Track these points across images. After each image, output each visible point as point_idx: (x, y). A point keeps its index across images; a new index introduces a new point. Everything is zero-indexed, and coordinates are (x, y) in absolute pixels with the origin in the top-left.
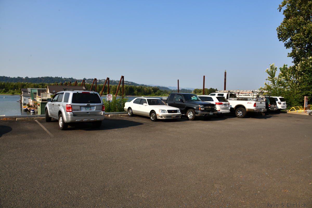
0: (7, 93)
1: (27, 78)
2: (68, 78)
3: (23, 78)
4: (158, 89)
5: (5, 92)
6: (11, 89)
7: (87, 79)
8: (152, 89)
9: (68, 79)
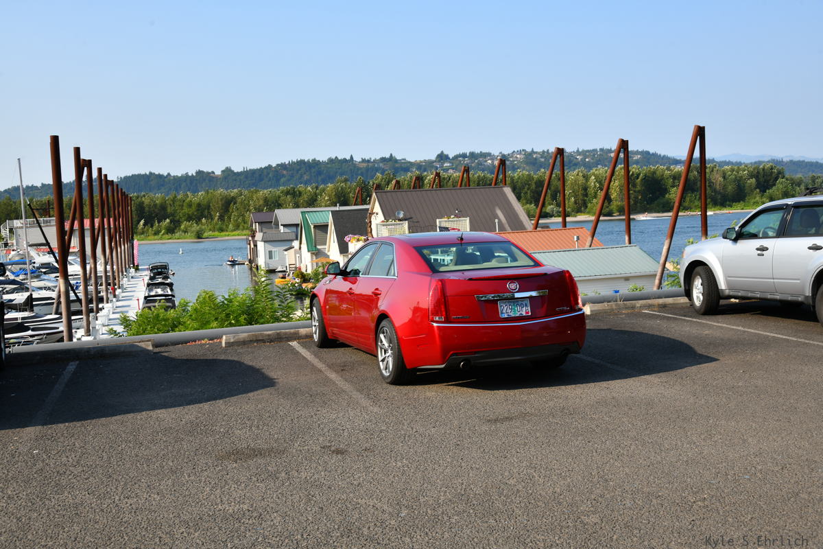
0: (177, 235)
1: (228, 172)
2: (378, 158)
3: (213, 173)
4: (780, 174)
5: (171, 231)
6: (189, 218)
7: (451, 156)
8: (751, 176)
9: (375, 161)
